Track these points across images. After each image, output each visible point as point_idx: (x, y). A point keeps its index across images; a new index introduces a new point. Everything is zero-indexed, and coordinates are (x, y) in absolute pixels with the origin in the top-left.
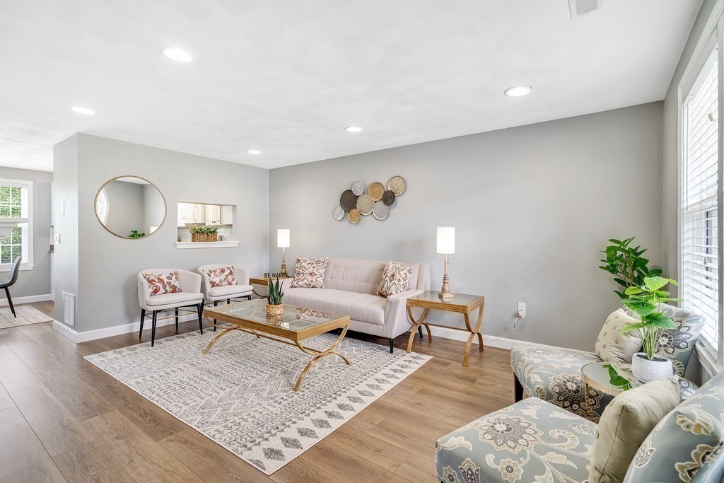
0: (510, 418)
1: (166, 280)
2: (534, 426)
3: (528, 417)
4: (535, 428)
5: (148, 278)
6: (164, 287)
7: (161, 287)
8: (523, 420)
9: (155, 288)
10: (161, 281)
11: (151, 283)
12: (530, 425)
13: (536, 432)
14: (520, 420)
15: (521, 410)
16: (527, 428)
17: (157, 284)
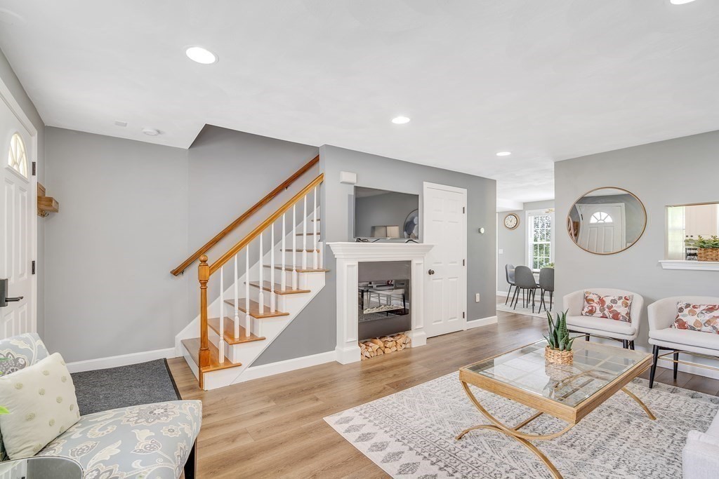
0: (157, 421)
1: (608, 302)
2: (132, 424)
3: (142, 428)
4: (130, 423)
5: (587, 297)
6: (602, 310)
7: (598, 308)
8: (145, 424)
9: (590, 308)
10: (602, 301)
11: (588, 303)
12: (135, 423)
13: (128, 421)
14: (147, 421)
15: (154, 434)
16: (137, 420)
17: (595, 305)
